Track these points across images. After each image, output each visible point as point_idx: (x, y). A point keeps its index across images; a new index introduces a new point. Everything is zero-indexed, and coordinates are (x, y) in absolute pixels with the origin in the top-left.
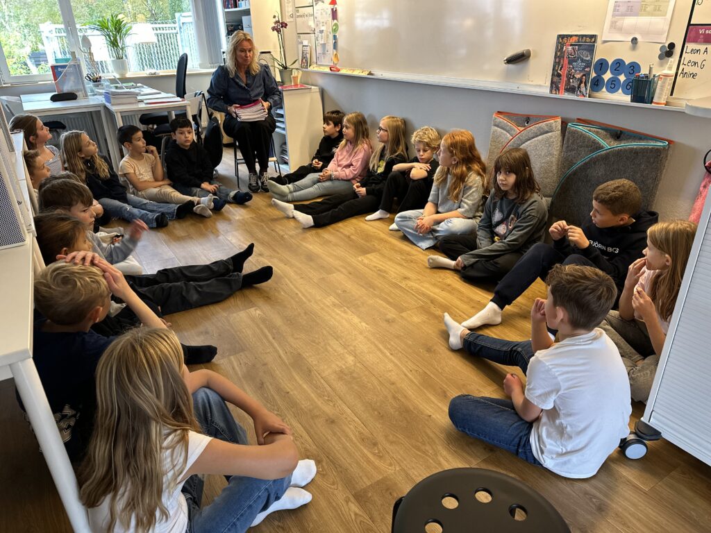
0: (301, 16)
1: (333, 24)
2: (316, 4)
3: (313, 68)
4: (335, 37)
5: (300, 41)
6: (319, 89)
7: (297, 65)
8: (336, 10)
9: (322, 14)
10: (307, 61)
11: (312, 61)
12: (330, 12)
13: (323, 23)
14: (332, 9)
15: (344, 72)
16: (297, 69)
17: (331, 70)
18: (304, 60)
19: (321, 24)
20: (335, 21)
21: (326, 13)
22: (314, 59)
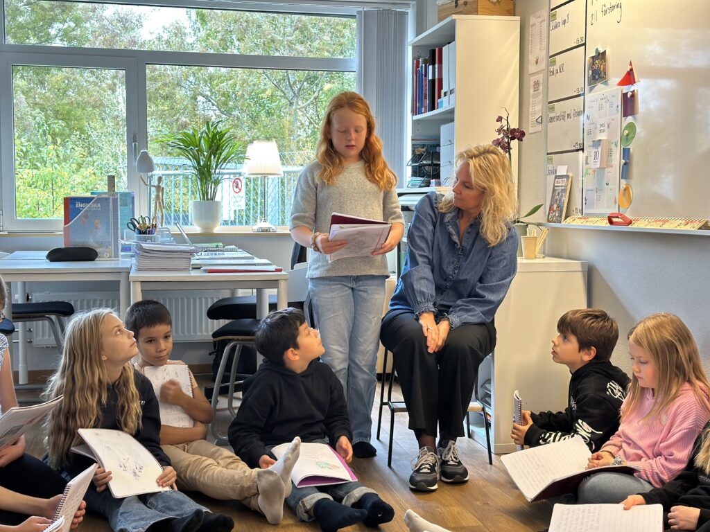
0: (558, 118)
1: (624, 125)
2: (591, 90)
3: (574, 222)
4: (626, 153)
5: (550, 167)
6: (583, 264)
7: (540, 216)
8: (633, 96)
9: (601, 108)
10: (560, 208)
11: (573, 208)
12: (618, 101)
13: (602, 125)
14: (625, 95)
15: (641, 225)
16: (539, 225)
17: (611, 222)
18: (555, 206)
19: (599, 129)
20: (630, 119)
21: (611, 106)
22: (577, 203)
